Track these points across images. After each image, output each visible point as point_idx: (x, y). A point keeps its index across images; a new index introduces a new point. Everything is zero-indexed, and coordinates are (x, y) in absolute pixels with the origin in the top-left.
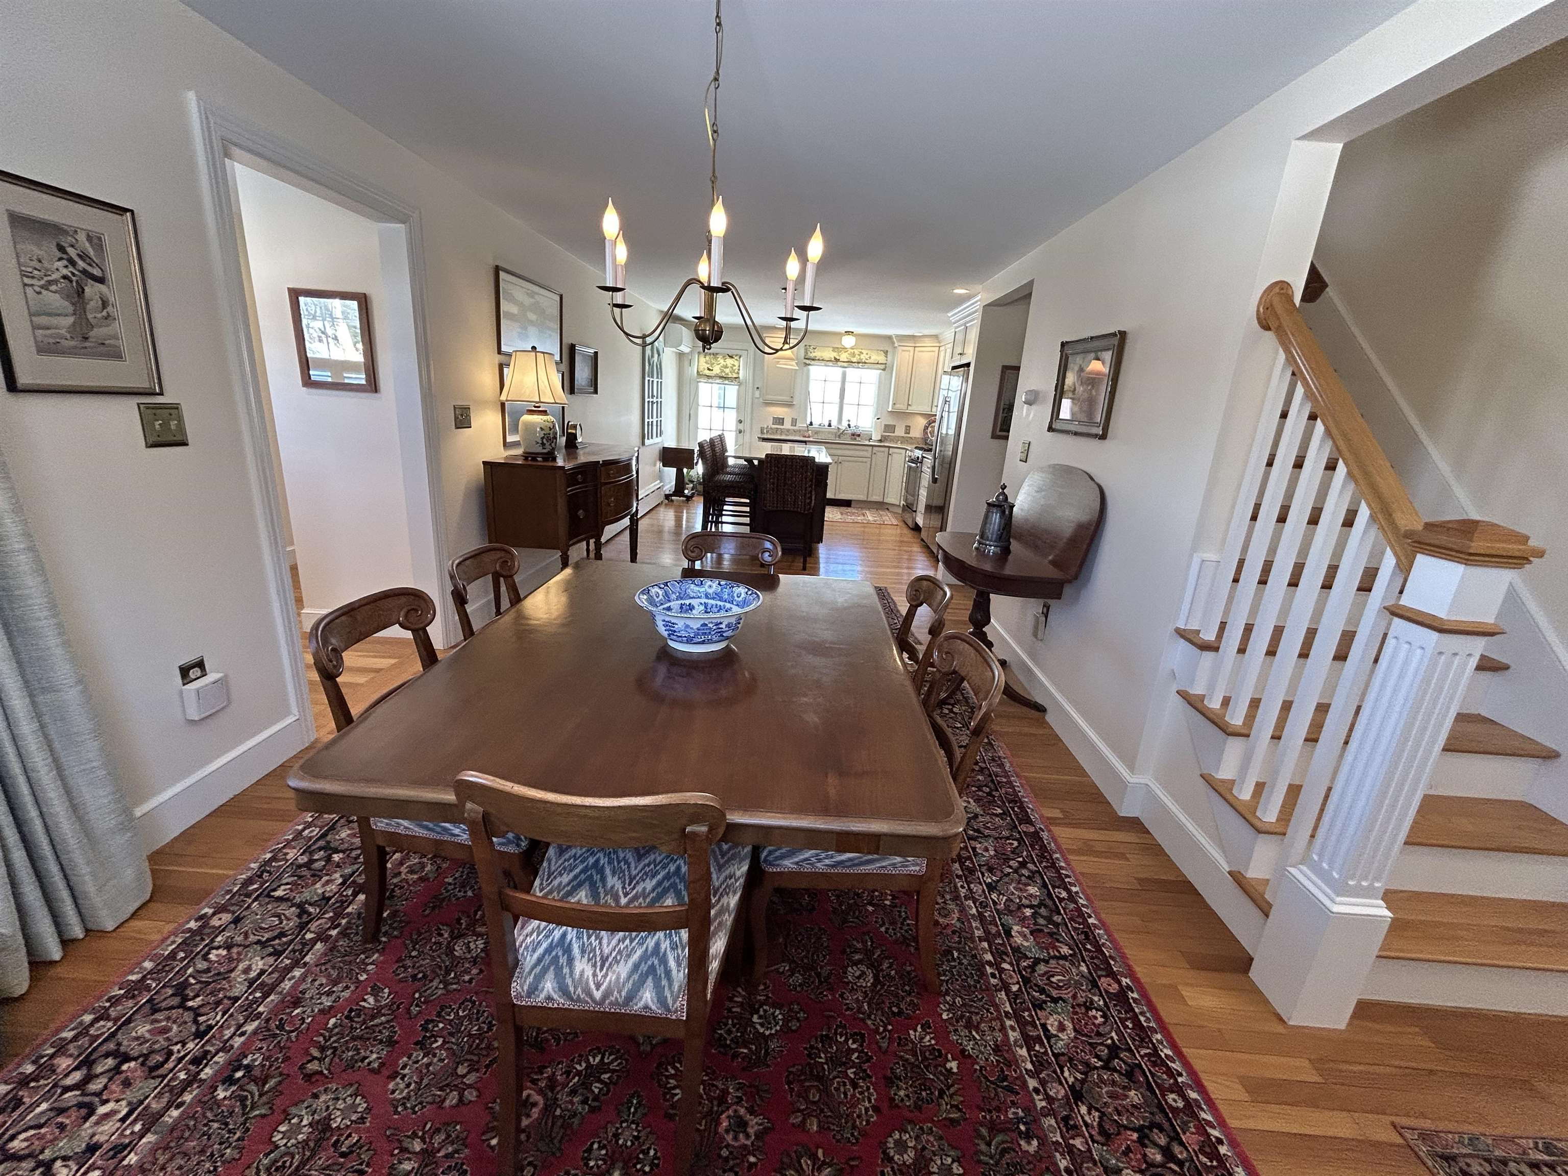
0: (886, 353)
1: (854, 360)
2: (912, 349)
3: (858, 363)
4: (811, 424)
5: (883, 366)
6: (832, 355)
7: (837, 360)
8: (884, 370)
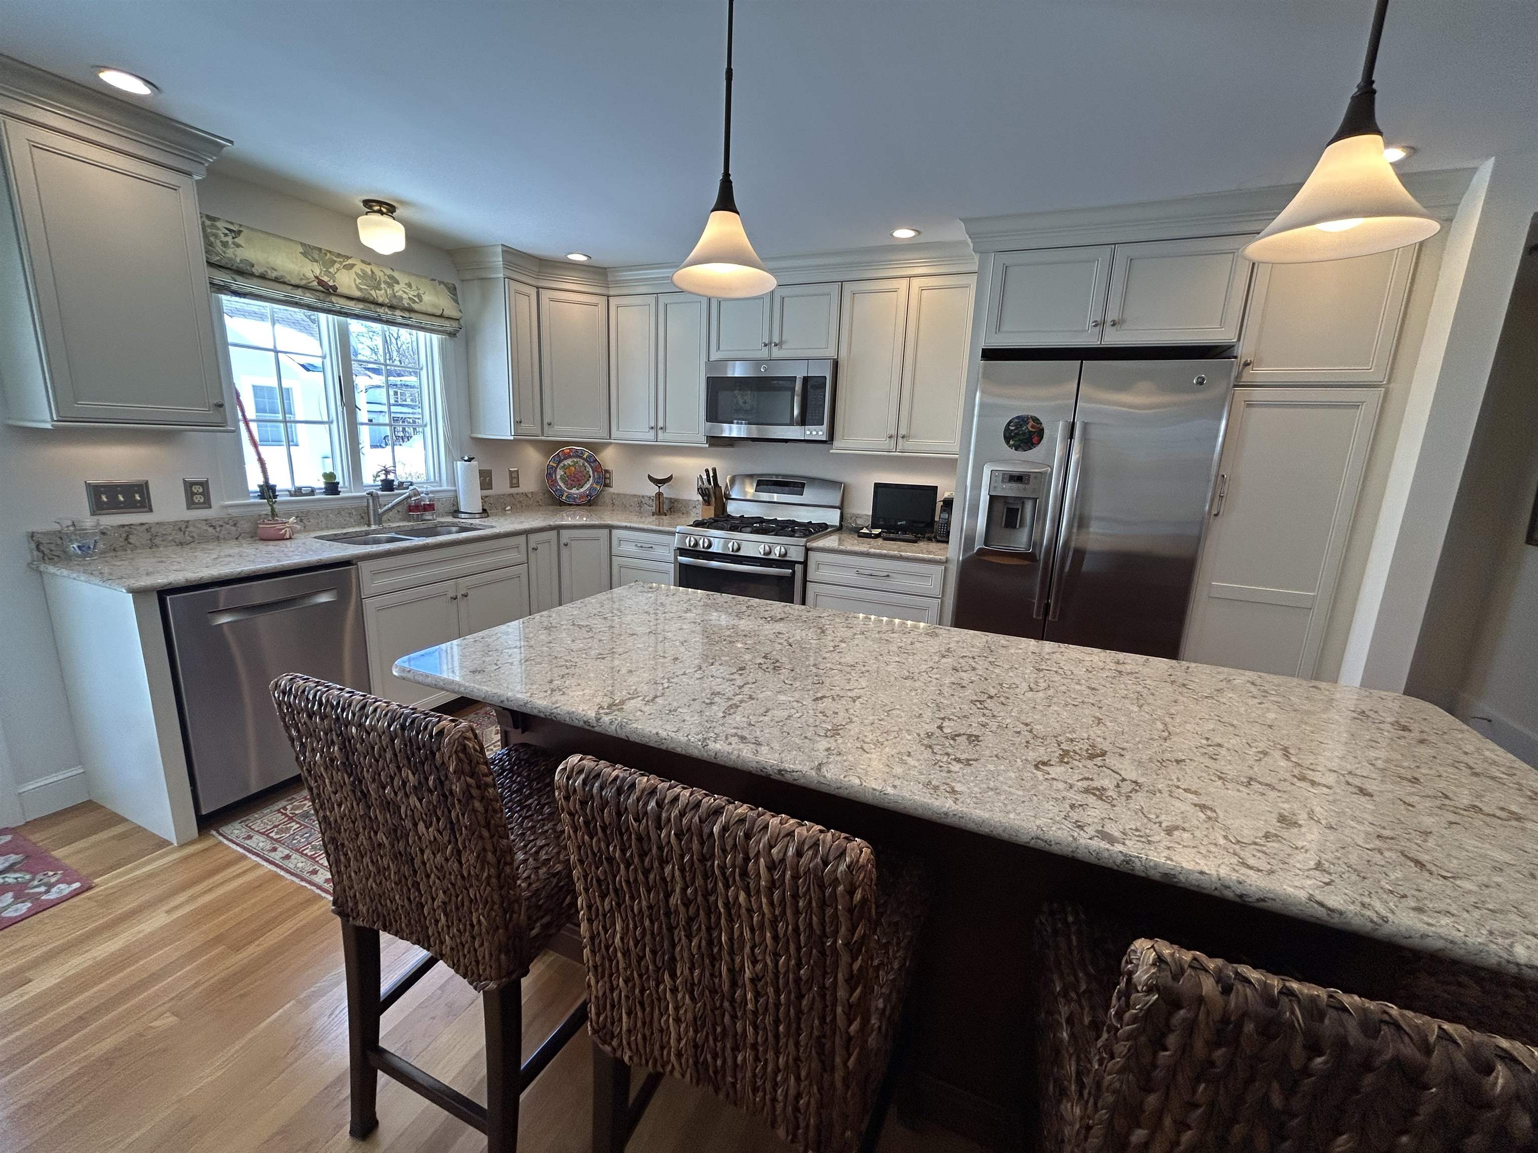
0: (453, 290)
1: (380, 296)
2: (533, 292)
3: (392, 307)
4: (268, 491)
5: (449, 325)
6: (310, 270)
7: (329, 290)
8: (452, 334)
